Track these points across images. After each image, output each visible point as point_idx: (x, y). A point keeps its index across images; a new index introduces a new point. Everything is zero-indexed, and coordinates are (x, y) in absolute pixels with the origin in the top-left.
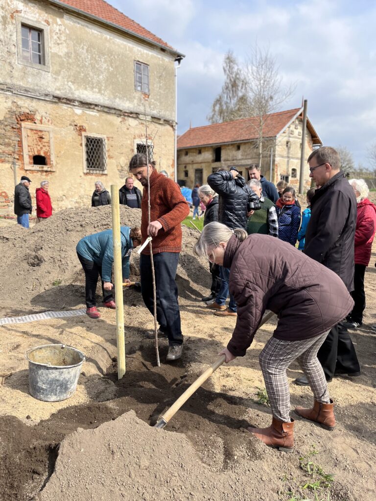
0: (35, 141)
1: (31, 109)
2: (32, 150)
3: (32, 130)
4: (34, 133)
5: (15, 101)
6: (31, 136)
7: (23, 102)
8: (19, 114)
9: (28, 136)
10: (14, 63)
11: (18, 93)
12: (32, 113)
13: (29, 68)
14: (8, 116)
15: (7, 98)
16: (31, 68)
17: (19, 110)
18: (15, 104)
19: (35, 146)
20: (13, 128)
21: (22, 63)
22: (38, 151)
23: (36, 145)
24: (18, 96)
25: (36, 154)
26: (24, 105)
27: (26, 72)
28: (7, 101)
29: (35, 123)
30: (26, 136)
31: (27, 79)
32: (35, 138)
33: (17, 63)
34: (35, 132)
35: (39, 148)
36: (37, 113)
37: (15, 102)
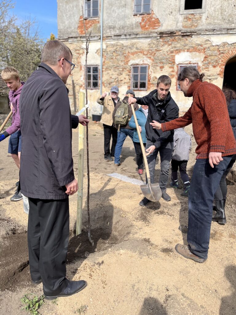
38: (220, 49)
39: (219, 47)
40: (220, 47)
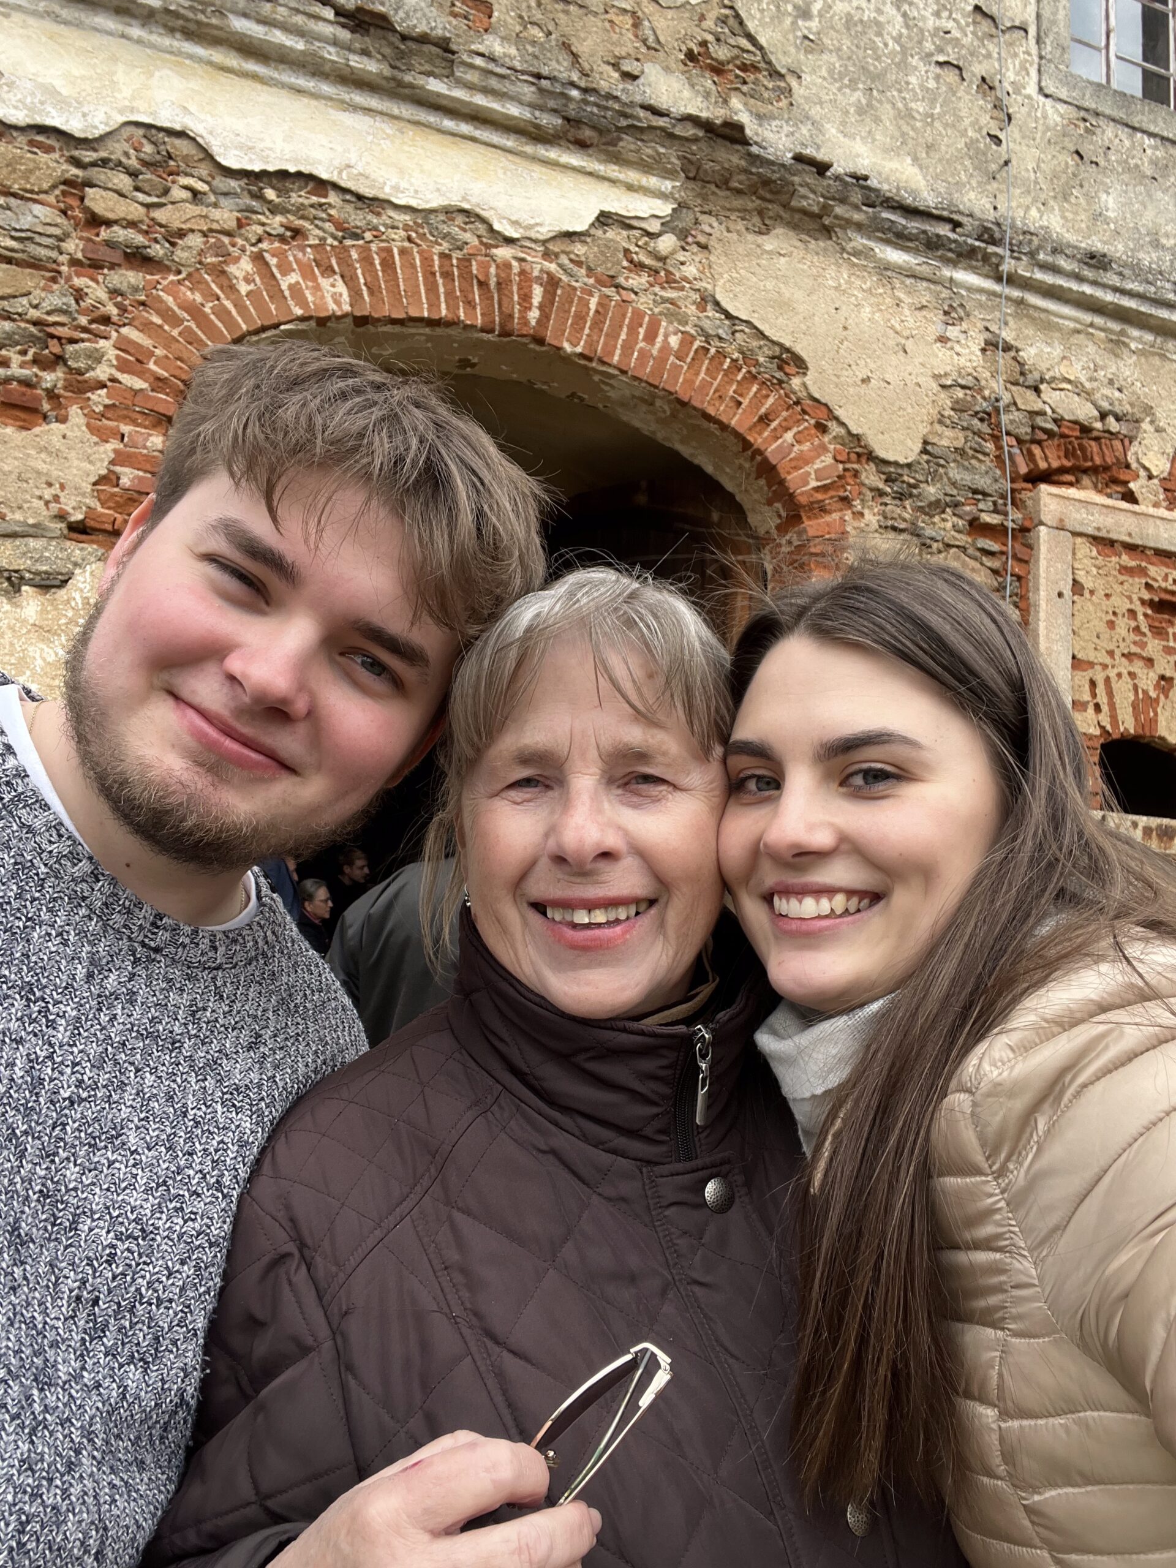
0: (1123, 625)
1: (1106, 396)
2: (1102, 698)
3: (1104, 543)
4: (1124, 570)
5: (1007, 335)
6: (1100, 585)
7: (1057, 351)
8: (1024, 431)
9: (1077, 587)
10: (1018, 88)
11: (1039, 275)
12: (1113, 424)
13: (1109, 133)
14: (948, 439)
15: (952, 314)
16: (1123, 133)
17: (1029, 401)
18: (1003, 360)
19: (1124, 666)
20: (976, 527)
21: (1063, 94)
22: (1144, 704)
23: (1128, 656)
24: (1033, 299)
25: (1128, 724)
26: (1063, 370)
27: (1086, 149)
28: (953, 332)
29: (1130, 497)
30: (1067, 592)
31: (1090, 198)
32: (1124, 605)
33: (1032, 89)
34: (1126, 559)
35: (1148, 680)
36: (1146, 425)
37: (1008, 348)
38: (99, 201)
39: (76, 162)
40: (98, 175)
